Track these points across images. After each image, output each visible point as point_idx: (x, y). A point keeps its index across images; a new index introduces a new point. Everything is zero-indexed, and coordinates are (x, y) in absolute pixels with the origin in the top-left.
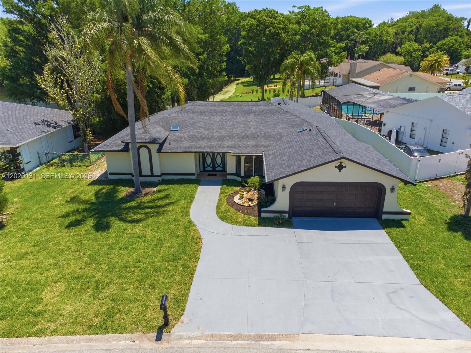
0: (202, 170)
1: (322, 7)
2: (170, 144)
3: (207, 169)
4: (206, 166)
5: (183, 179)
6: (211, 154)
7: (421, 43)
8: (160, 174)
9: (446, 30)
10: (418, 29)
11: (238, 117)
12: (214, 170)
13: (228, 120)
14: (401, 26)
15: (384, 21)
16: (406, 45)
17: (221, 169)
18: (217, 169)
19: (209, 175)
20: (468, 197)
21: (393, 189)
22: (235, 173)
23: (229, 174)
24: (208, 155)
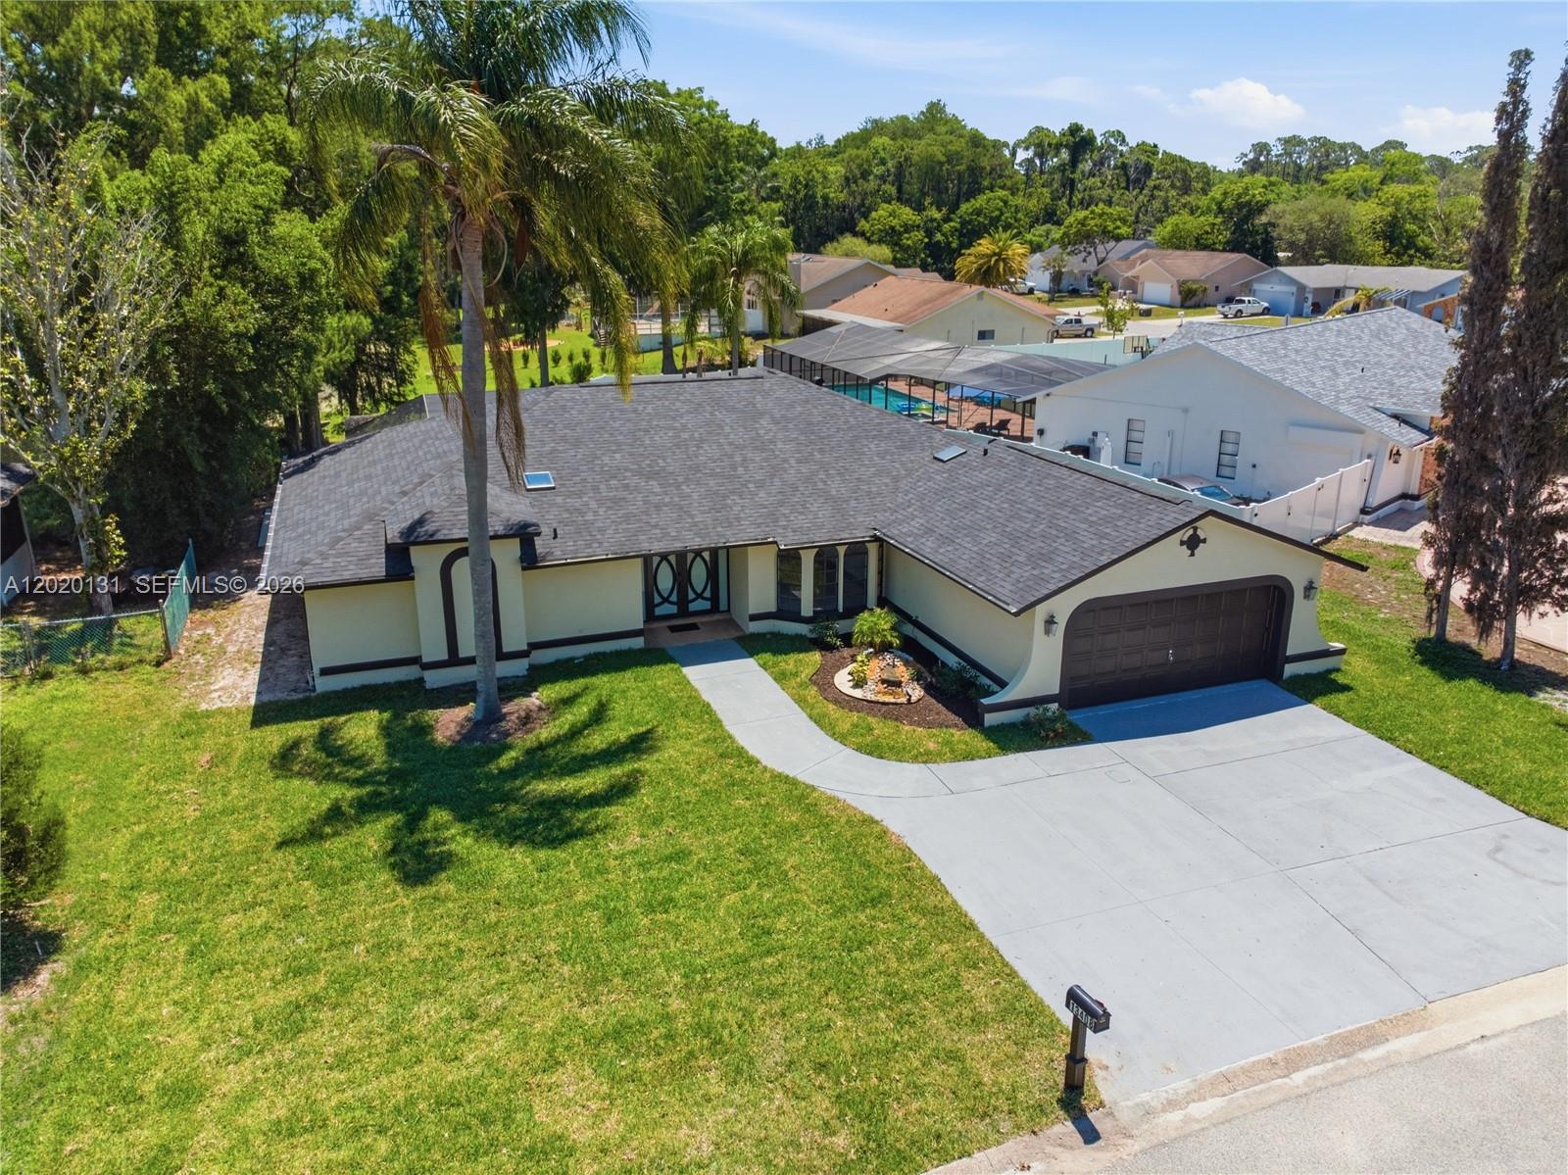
1: (701, 90)
2: (555, 537)
3: (658, 611)
4: (657, 599)
5: (604, 654)
6: (672, 559)
7: (919, 208)
8: (525, 647)
9: (975, 171)
10: (900, 167)
11: (727, 429)
12: (683, 611)
13: (702, 441)
14: (857, 157)
15: (798, 144)
16: (881, 212)
17: (707, 605)
18: (693, 607)
19: (673, 629)
21: (1309, 589)
22: (773, 609)
23: (754, 618)
24: (664, 563)
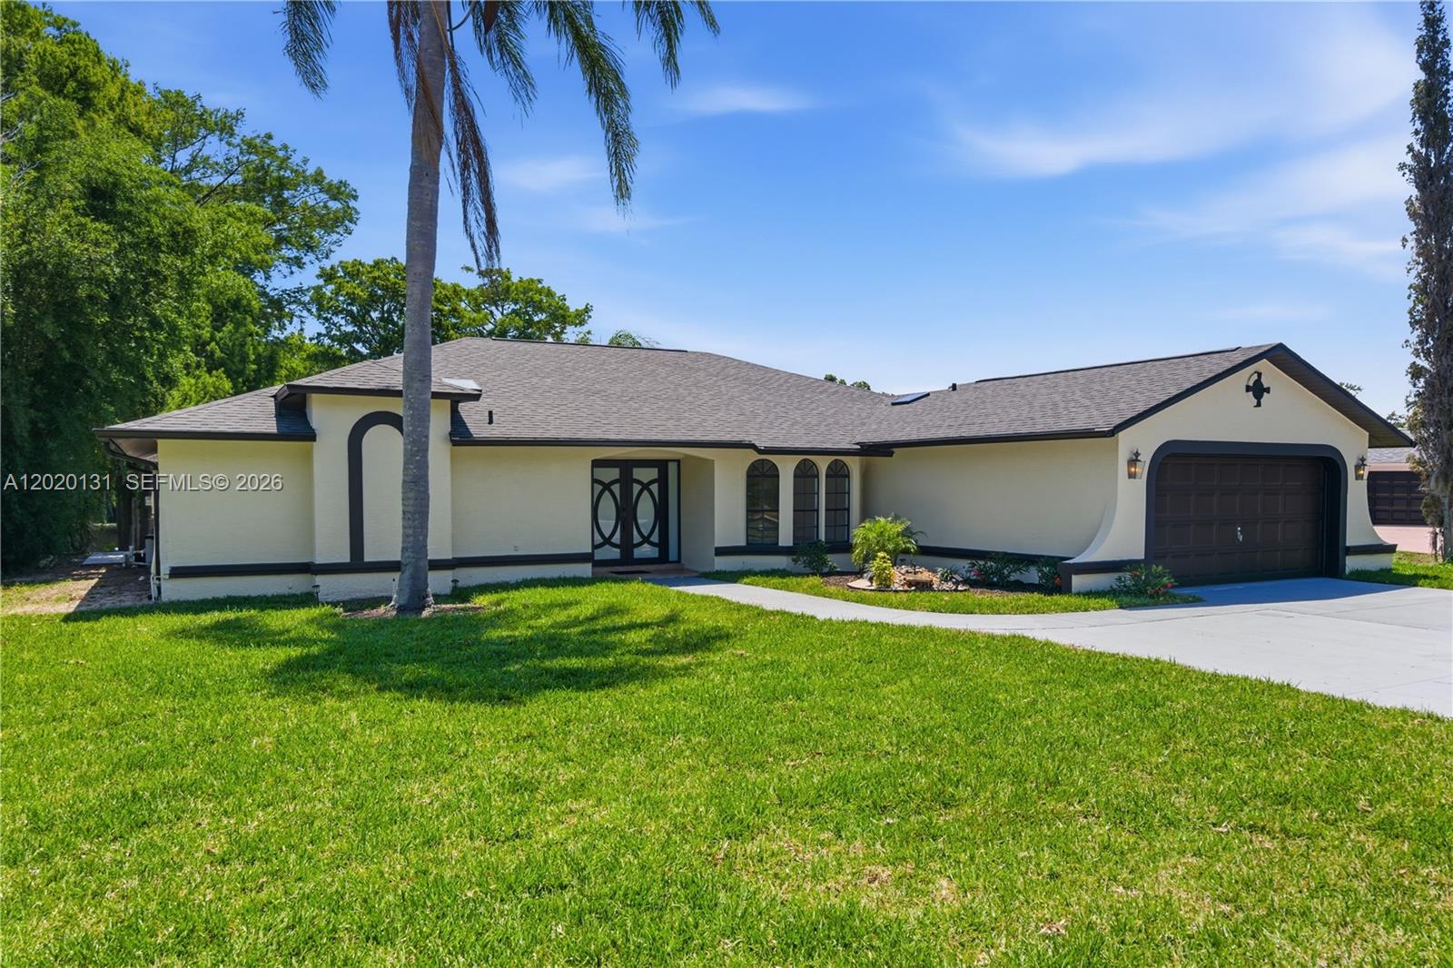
2: (491, 422)
4: (598, 540)
5: (543, 580)
6: (616, 490)
8: (451, 557)
12: (627, 558)
17: (655, 552)
18: (638, 553)
19: (618, 573)
21: (1360, 468)
22: (742, 542)
23: (721, 552)
24: (607, 493)
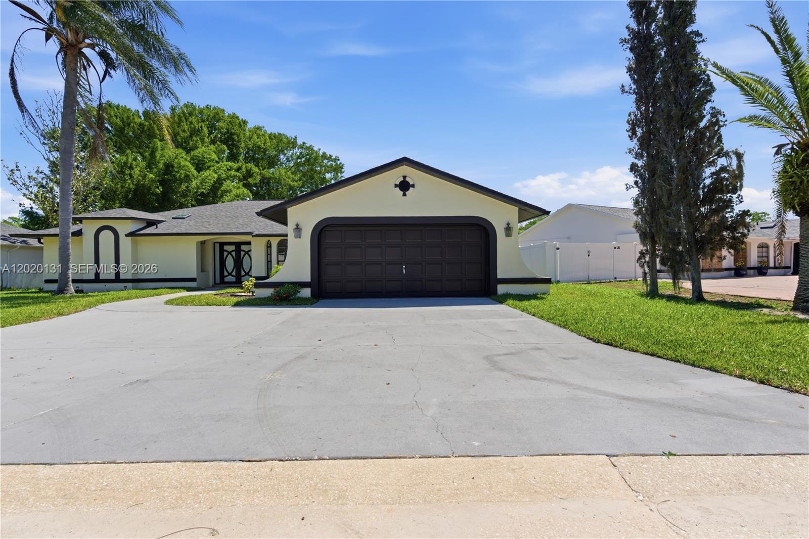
0: (218, 281)
2: (157, 228)
3: (226, 280)
4: (226, 273)
6: (234, 254)
8: (130, 278)
12: (238, 281)
20: (647, 259)
21: (508, 230)
24: (230, 255)
